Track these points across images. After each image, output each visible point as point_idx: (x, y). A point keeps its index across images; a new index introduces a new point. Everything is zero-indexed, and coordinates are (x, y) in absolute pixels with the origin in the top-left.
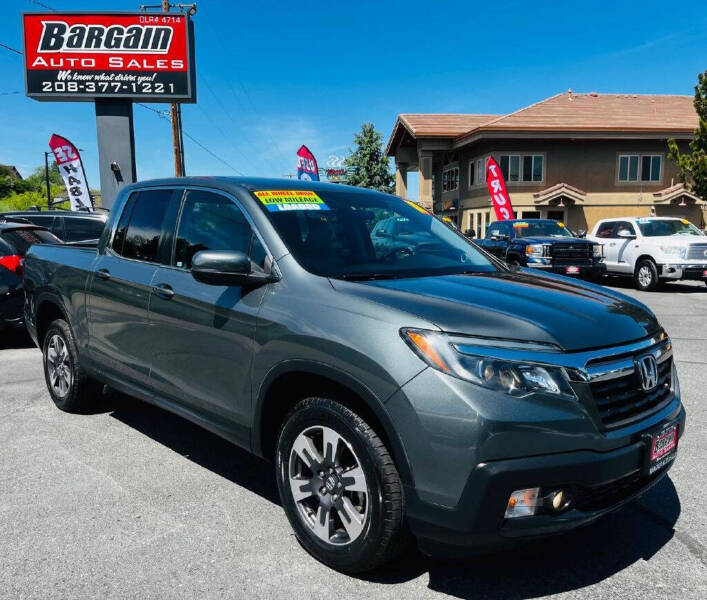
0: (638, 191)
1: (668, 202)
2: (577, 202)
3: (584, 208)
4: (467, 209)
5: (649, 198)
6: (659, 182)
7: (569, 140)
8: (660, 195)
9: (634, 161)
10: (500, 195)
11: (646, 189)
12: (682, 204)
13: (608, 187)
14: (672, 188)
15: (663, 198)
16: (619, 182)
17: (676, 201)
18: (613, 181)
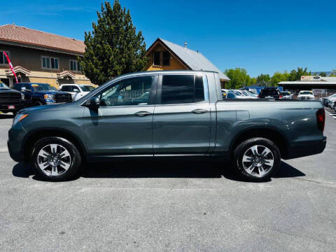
0: (51, 72)
1: (63, 78)
2: (27, 75)
3: (30, 78)
5: (55, 75)
6: (58, 70)
7: (20, 47)
8: (60, 75)
9: (48, 59)
12: (68, 79)
14: (64, 72)
16: (43, 68)
17: (65, 77)
18: (40, 67)
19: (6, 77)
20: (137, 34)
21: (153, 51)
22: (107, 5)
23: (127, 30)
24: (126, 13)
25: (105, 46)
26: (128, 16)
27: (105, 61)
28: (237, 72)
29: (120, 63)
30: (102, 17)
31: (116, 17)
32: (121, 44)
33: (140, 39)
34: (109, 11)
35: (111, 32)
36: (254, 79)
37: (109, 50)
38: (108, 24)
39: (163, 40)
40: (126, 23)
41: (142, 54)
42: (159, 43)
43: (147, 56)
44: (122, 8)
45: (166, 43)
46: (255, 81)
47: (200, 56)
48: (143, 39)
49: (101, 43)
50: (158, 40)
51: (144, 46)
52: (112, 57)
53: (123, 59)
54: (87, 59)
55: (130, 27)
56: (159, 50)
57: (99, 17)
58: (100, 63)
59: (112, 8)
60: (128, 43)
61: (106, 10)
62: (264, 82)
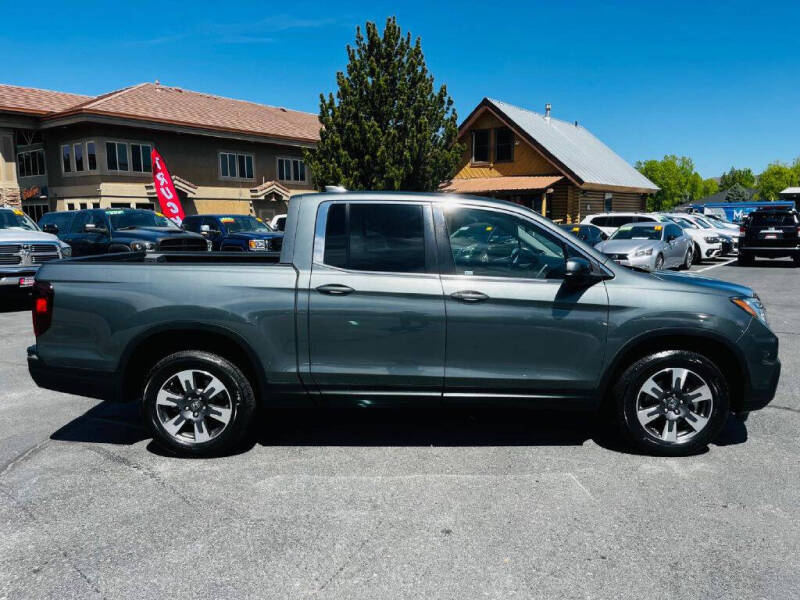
0: (238, 187)
1: (263, 198)
2: (190, 195)
3: (195, 201)
4: (62, 198)
5: (246, 193)
6: (253, 180)
7: (175, 133)
8: (256, 191)
9: (232, 158)
10: (167, 189)
11: (244, 185)
12: (273, 199)
13: (214, 182)
14: (264, 185)
15: (259, 194)
16: (222, 178)
17: (268, 196)
18: (217, 176)
19: (147, 201)
20: (436, 92)
21: (471, 130)
22: (371, 30)
23: (414, 83)
24: (413, 46)
25: (366, 125)
26: (417, 53)
27: (367, 157)
28: (667, 165)
29: (399, 162)
30: (357, 57)
31: (389, 56)
32: (401, 117)
33: (442, 102)
34: (373, 43)
35: (379, 91)
36: (711, 181)
37: (375, 133)
38: (372, 73)
39: (495, 103)
40: (413, 67)
41: (449, 137)
42: (487, 110)
43: (460, 141)
44: (403, 36)
45: (504, 108)
46: (717, 188)
47: (581, 133)
48: (450, 102)
49: (356, 117)
50: (486, 102)
51: (453, 119)
52: (383, 147)
53: (406, 153)
54: (325, 153)
55: (422, 78)
56: (486, 125)
57: (352, 58)
58: (354, 162)
59: (381, 36)
60: (418, 113)
61: (366, 42)
62: (741, 189)
